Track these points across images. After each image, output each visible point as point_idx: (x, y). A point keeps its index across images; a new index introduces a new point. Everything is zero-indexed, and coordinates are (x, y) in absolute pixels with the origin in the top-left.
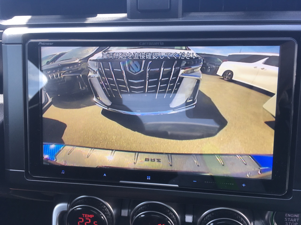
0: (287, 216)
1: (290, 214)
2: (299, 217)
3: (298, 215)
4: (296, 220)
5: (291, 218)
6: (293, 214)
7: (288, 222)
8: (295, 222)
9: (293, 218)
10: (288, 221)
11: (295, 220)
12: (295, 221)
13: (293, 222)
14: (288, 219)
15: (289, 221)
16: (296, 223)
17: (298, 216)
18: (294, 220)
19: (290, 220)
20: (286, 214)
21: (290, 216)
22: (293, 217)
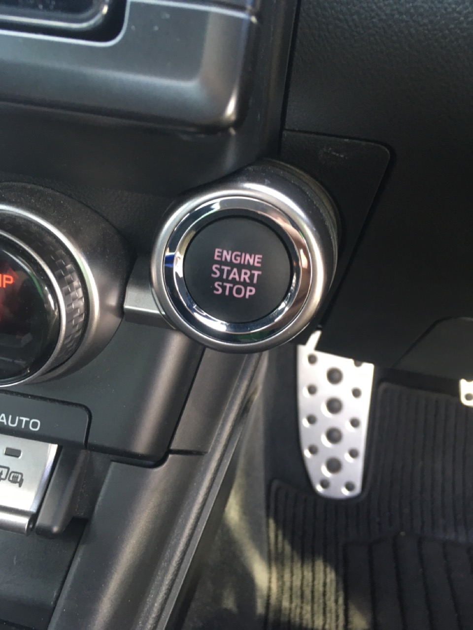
0: (219, 259)
1: (230, 252)
2: (259, 265)
3: (257, 256)
4: (249, 278)
5: (232, 265)
6: (239, 253)
7: (223, 281)
8: (245, 284)
9: (240, 267)
10: (220, 279)
11: (246, 274)
12: (248, 280)
13: (239, 283)
14: (222, 271)
15: (225, 277)
16: (249, 288)
17: (258, 262)
18: (243, 276)
19: (229, 272)
20: (217, 250)
21: (228, 258)
22: (238, 262)
